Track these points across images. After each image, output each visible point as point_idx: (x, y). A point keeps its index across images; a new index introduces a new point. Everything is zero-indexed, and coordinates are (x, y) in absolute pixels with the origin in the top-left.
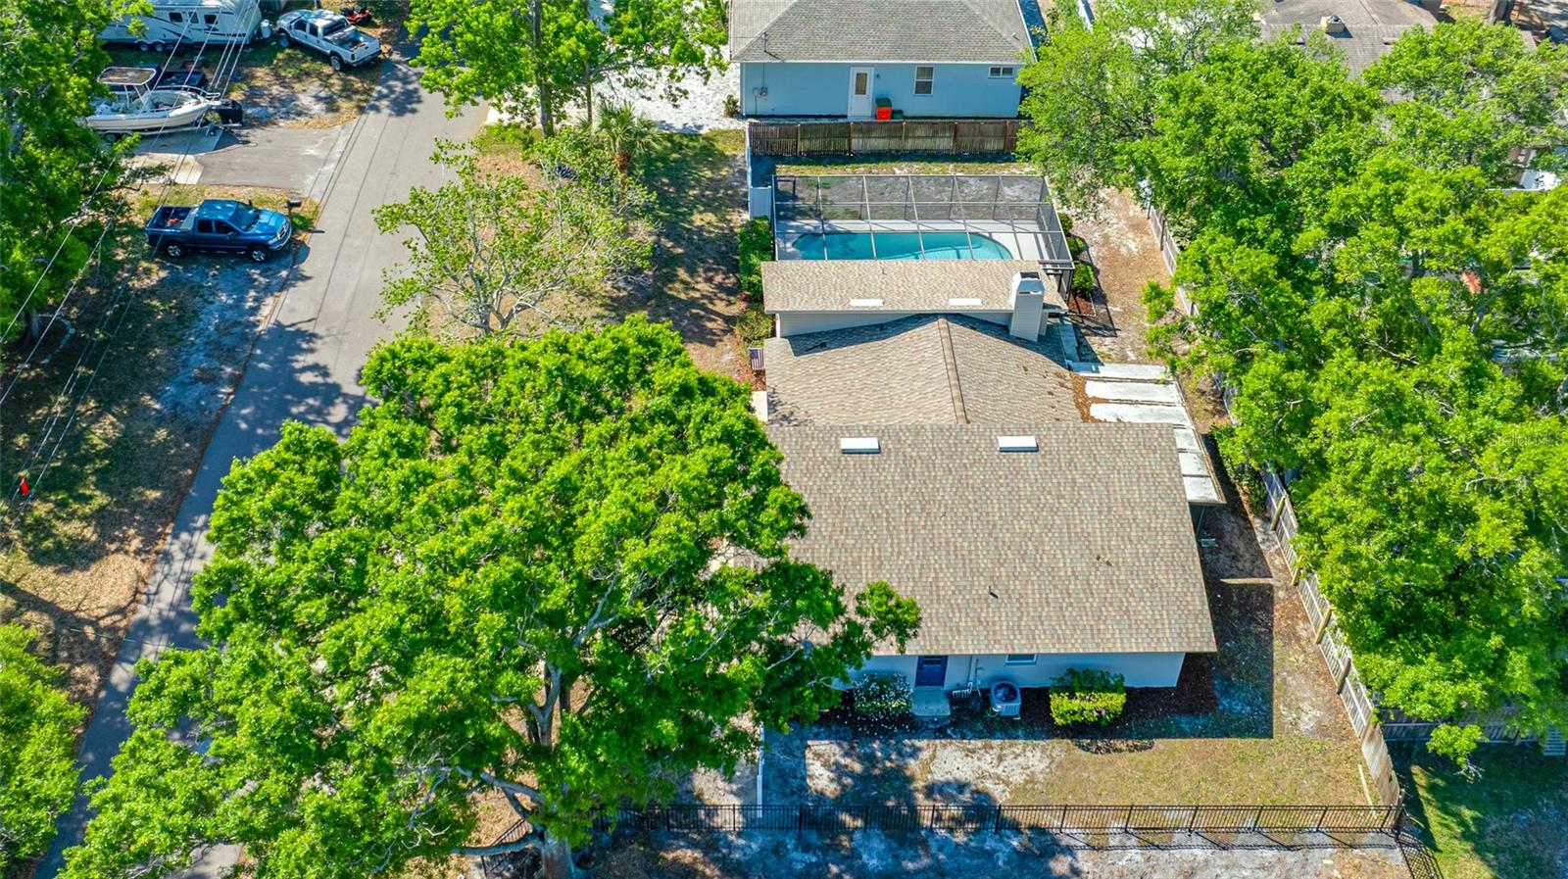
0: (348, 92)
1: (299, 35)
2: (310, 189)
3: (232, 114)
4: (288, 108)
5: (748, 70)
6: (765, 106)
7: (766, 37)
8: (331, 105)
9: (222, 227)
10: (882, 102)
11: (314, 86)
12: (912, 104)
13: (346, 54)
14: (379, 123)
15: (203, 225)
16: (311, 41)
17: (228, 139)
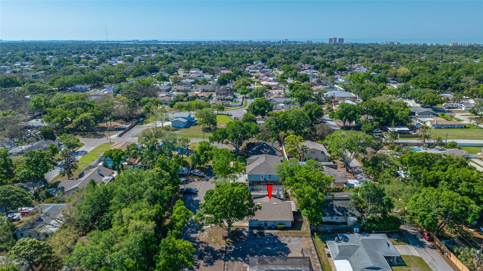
0: (200, 179)
1: (194, 173)
2: (198, 188)
3: (186, 181)
4: (194, 181)
5: (248, 175)
6: (250, 180)
7: (251, 171)
8: (198, 180)
9: (189, 190)
10: (265, 179)
11: (196, 179)
12: (268, 179)
13: (199, 175)
14: (204, 182)
15: (187, 190)
16: (195, 174)
17: (187, 184)
